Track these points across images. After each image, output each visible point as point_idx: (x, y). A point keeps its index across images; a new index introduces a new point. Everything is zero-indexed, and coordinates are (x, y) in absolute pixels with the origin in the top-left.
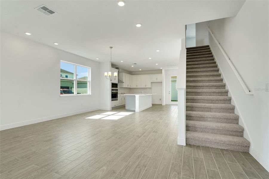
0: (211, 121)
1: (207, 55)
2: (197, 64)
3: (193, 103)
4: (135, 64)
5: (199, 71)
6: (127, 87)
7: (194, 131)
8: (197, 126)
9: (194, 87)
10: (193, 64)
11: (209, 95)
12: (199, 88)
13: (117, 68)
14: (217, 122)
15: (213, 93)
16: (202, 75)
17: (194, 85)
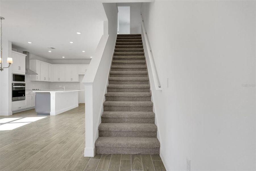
0: (128, 122)
1: (137, 45)
2: (126, 55)
3: (113, 101)
4: (53, 48)
5: (125, 63)
6: (43, 80)
7: (108, 136)
8: (110, 130)
9: (118, 82)
10: (121, 54)
11: (132, 92)
12: (123, 82)
13: (25, 52)
14: (135, 122)
15: (136, 88)
16: (128, 67)
17: (118, 80)
